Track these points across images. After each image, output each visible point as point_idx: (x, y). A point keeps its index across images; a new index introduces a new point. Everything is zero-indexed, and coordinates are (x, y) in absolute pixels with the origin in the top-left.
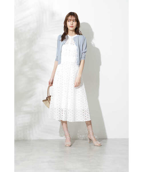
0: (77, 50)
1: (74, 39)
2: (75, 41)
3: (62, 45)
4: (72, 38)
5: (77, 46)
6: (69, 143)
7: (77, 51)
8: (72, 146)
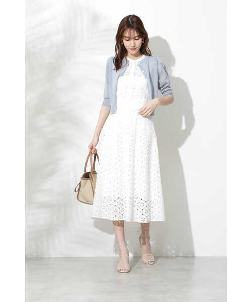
0: (147, 85)
1: (140, 65)
2: (142, 69)
3: (118, 78)
4: (135, 64)
5: (146, 78)
6: (126, 266)
7: (148, 88)
8: (131, 272)
